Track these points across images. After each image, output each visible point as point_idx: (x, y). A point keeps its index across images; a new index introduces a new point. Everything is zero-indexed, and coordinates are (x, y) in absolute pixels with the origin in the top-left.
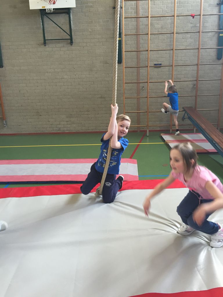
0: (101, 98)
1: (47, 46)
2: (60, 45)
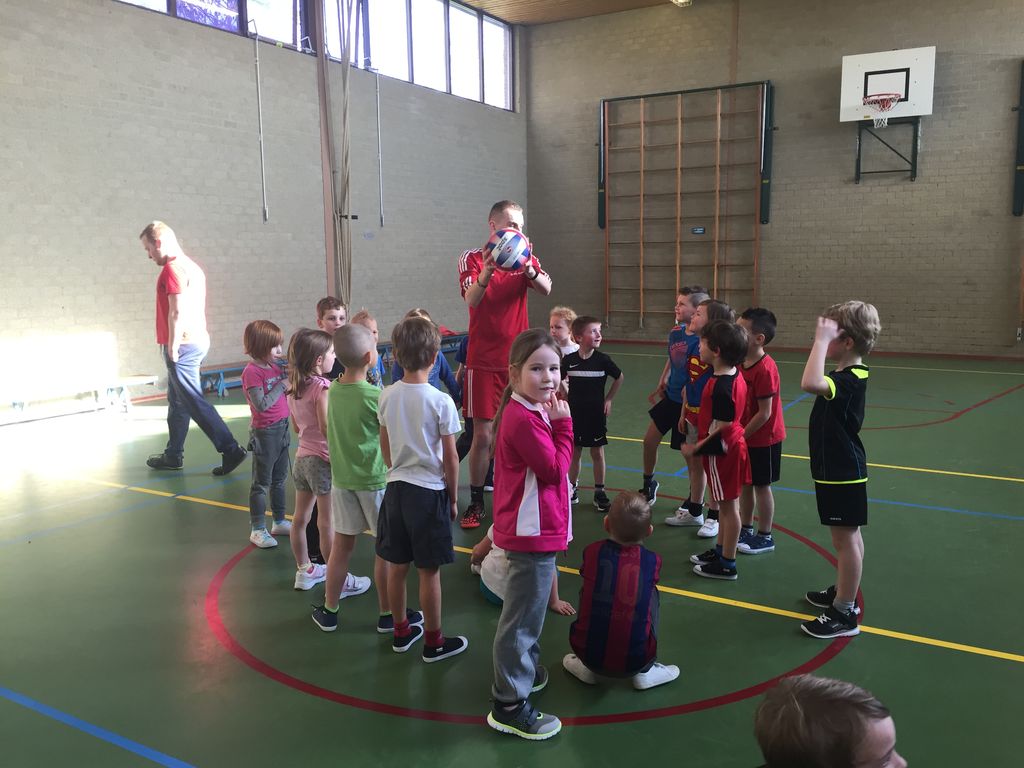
0: (967, 283)
1: (860, 184)
2: (891, 180)
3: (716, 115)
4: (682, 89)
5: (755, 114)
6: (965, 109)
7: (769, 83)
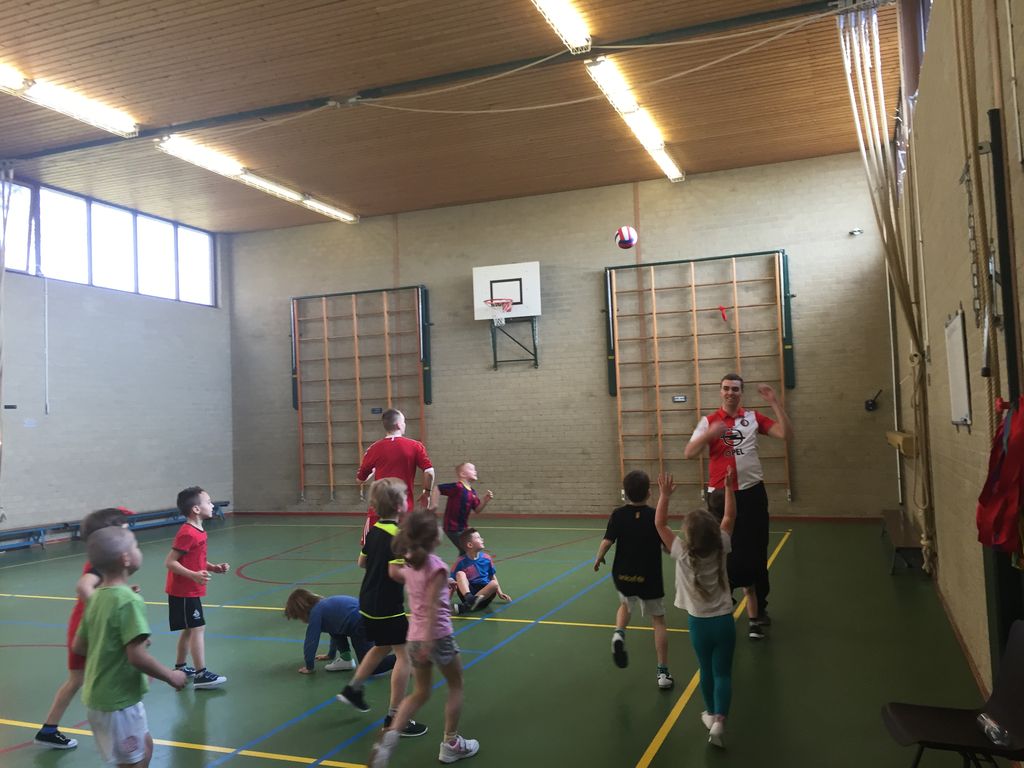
1: (498, 371)
2: (519, 368)
3: (383, 313)
4: (356, 291)
5: (413, 312)
6: (569, 310)
7: (423, 287)
